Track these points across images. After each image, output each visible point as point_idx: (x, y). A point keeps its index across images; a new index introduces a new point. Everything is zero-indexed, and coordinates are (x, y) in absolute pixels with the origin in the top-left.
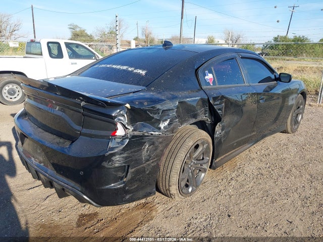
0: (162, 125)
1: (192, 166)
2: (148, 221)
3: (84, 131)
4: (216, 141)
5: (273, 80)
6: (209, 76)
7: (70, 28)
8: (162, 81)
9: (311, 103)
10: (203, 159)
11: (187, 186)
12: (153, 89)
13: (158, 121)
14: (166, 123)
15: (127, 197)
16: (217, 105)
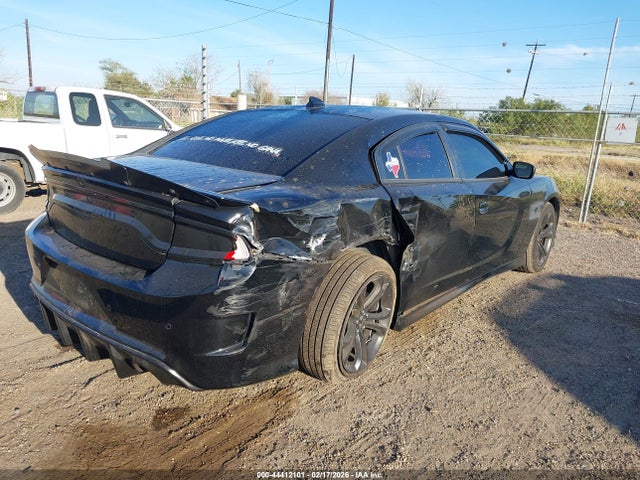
0: (313, 244)
1: (360, 322)
2: (284, 418)
3: (175, 250)
4: (402, 279)
5: (502, 175)
6: (393, 162)
7: (103, 69)
8: (312, 167)
9: (568, 222)
10: (380, 310)
11: (351, 359)
12: (295, 180)
13: (307, 237)
14: (320, 241)
15: (249, 373)
16: (406, 212)
